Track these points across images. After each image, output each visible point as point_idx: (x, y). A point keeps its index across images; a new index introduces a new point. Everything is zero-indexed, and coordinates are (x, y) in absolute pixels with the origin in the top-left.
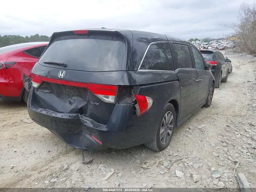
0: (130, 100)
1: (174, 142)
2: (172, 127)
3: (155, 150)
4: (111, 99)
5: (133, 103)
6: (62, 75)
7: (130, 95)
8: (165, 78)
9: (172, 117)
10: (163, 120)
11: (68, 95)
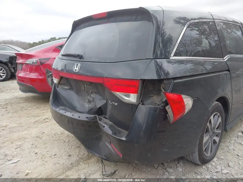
0: (159, 99)
1: (222, 151)
2: (220, 132)
3: (195, 162)
4: (132, 98)
5: (163, 104)
6: (77, 69)
7: (159, 92)
8: (208, 69)
9: (220, 120)
10: (208, 124)
11: (87, 92)
